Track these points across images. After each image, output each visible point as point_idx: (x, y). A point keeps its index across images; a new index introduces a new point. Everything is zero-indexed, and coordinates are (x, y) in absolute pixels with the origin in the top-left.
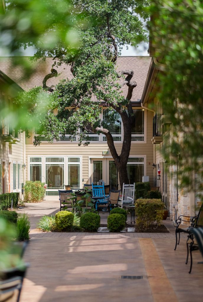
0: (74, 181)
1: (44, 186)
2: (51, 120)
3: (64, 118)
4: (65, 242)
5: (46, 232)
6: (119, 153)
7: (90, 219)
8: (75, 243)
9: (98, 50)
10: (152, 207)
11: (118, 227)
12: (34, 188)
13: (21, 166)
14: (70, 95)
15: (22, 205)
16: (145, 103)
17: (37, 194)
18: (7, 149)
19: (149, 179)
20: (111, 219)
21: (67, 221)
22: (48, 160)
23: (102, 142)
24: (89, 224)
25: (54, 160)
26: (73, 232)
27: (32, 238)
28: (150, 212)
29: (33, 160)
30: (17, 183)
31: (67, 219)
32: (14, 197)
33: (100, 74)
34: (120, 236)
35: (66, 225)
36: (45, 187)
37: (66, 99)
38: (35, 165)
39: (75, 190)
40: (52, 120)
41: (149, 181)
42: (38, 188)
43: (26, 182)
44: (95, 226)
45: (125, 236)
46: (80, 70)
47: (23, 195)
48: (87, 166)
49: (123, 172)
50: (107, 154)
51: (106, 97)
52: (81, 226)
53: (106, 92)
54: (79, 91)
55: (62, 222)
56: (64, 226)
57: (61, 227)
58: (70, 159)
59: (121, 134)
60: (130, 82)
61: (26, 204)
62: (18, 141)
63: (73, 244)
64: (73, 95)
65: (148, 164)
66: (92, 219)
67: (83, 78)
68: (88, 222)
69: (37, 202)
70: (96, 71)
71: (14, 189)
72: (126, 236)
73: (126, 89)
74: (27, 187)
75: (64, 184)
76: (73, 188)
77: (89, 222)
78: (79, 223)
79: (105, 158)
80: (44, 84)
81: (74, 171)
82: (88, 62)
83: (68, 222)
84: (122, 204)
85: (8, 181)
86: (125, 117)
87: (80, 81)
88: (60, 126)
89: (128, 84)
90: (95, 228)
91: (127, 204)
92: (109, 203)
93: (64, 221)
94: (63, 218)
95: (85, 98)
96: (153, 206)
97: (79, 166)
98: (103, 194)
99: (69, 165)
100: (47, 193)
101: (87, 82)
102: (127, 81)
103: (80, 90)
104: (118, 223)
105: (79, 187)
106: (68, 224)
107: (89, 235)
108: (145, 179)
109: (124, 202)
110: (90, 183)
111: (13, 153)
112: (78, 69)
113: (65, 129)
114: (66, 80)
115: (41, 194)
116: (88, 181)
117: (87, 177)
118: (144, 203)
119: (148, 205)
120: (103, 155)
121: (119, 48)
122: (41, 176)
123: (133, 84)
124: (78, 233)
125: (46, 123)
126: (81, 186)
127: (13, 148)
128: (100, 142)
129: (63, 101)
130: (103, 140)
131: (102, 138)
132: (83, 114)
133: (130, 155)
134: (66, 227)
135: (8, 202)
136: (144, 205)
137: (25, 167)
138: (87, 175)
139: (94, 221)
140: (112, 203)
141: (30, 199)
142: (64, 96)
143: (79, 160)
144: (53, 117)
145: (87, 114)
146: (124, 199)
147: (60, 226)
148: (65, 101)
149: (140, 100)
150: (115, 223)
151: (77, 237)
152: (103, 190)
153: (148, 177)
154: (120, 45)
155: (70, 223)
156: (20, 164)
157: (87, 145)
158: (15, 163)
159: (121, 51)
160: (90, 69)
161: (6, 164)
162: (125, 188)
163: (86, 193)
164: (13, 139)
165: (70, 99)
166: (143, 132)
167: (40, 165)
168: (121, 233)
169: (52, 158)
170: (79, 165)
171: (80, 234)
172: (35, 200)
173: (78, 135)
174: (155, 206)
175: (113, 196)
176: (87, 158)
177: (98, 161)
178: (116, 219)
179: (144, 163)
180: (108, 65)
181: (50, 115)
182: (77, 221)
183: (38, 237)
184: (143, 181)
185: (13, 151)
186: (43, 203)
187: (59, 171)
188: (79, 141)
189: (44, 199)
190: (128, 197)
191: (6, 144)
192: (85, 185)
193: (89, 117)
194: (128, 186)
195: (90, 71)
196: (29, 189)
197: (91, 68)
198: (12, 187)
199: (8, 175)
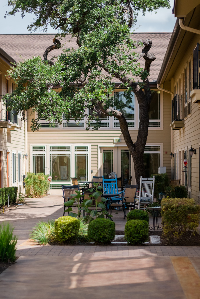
0: (82, 173)
1: (48, 178)
2: (52, 99)
3: (68, 97)
4: (66, 266)
5: (42, 246)
6: (134, 140)
7: (101, 227)
8: (80, 266)
9: (109, 11)
10: (185, 211)
11: (139, 238)
12: (37, 181)
13: (22, 156)
14: (75, 68)
15: (21, 201)
16: (161, 84)
17: (39, 188)
18: (5, 137)
19: (167, 170)
20: (130, 227)
21: (71, 230)
22: (52, 149)
23: (113, 129)
24: (100, 235)
25: (60, 149)
26: (79, 244)
27: (22, 257)
28: (183, 217)
29: (36, 149)
30: (17, 175)
31: (71, 227)
32: (11, 192)
33: (112, 41)
34: (144, 254)
35: (69, 235)
36: (49, 180)
37: (71, 73)
38: (38, 154)
39: (83, 183)
40: (54, 99)
41: (167, 172)
42: (41, 181)
43: (28, 174)
44: (108, 237)
45: (150, 254)
46: (88, 36)
47: (25, 189)
48: (96, 156)
49: (139, 162)
50: (119, 142)
51: (120, 69)
52: (89, 237)
53: (120, 63)
54: (87, 63)
55: (64, 232)
56: (66, 237)
57: (63, 238)
58: (77, 148)
59: (134, 119)
60: (148, 54)
61: (27, 200)
62: (17, 128)
63: (78, 270)
64: (79, 67)
65: (165, 153)
66: (105, 228)
67: (91, 46)
68: (98, 231)
69: (40, 197)
70: (108, 37)
71: (14, 182)
72: (151, 252)
73: (142, 63)
74: (29, 179)
75: (71, 177)
76: (81, 181)
77: (100, 231)
78: (87, 232)
79: (116, 147)
80: (45, 57)
81: (82, 161)
82: (98, 27)
83: (71, 232)
84: (139, 201)
85: (5, 173)
86: (142, 98)
87: (88, 49)
88: (63, 106)
89: (145, 57)
90: (108, 240)
91: (146, 201)
92: (124, 201)
93: (67, 231)
94: (65, 226)
95: (94, 71)
96: (187, 209)
97: (87, 156)
98: (116, 188)
99: (76, 154)
100: (52, 186)
101: (96, 51)
102: (144, 53)
103: (88, 61)
104: (140, 233)
105: (87, 179)
106: (72, 234)
107: (101, 251)
108: (161, 170)
109: (141, 199)
110: (100, 175)
111: (12, 142)
112: (85, 36)
113: (69, 109)
114: (71, 49)
115: (45, 188)
116: (97, 173)
117: (96, 168)
118: (174, 205)
119: (179, 209)
120: (114, 143)
121: (134, 14)
122: (45, 167)
123: (151, 57)
124: (85, 246)
125: (46, 102)
126: (90, 179)
127: (12, 135)
128: (110, 129)
129: (66, 75)
130: (114, 127)
131: (113, 124)
132: (92, 90)
133: (146, 144)
134: (69, 238)
135: (4, 198)
136: (174, 208)
137: (26, 157)
138: (96, 165)
139: (107, 230)
140: (127, 201)
141: (32, 193)
142: (68, 69)
143: (87, 149)
144: (54, 95)
145: (96, 90)
146: (141, 196)
147: (61, 237)
148: (69, 75)
149: (156, 81)
150: (135, 234)
151: (83, 256)
152: (115, 185)
153: (165, 168)
154: (135, 10)
155: (75, 234)
156: (21, 154)
157: (97, 130)
158: (15, 153)
159: (136, 17)
160: (99, 35)
161: (3, 154)
162: (143, 182)
163: (96, 191)
164: (12, 126)
165: (76, 73)
166: (159, 117)
167: (44, 155)
168: (143, 247)
169: (58, 147)
170: (87, 154)
171: (87, 248)
172: (38, 194)
173: (86, 116)
174: (189, 209)
175: (129, 193)
176: (96, 147)
177: (108, 150)
178: (137, 228)
179: (160, 152)
180: (122, 30)
181: (51, 92)
182: (84, 229)
183: (29, 255)
184: (159, 173)
185: (12, 138)
186: (46, 198)
187: (65, 161)
188: (87, 124)
189: (48, 193)
190: (146, 193)
191: (4, 131)
192: (94, 177)
193: (99, 95)
194: (147, 180)
195: (100, 38)
196: (31, 182)
197: (101, 34)
198: (11, 179)
199: (5, 166)
